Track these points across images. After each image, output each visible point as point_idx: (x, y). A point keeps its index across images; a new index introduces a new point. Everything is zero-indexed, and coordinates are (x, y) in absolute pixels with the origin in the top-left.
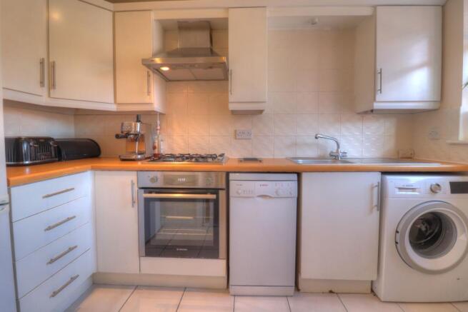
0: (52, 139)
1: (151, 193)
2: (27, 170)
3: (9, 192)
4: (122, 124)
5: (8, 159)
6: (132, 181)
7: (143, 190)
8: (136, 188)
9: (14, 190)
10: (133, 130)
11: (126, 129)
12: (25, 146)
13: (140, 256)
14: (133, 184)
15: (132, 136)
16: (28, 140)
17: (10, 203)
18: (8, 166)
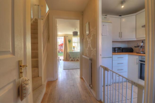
0: (121, 48)
1: (142, 62)
2: (116, 53)
3: (112, 56)
4: (137, 44)
5: (113, 51)
6: (137, 58)
7: (140, 61)
8: (138, 60)
9: (113, 56)
10: (140, 45)
11: (138, 45)
12: (116, 49)
13: (138, 78)
14: (137, 59)
15: (140, 47)
16: (117, 48)
17: (112, 57)
18: (113, 52)
